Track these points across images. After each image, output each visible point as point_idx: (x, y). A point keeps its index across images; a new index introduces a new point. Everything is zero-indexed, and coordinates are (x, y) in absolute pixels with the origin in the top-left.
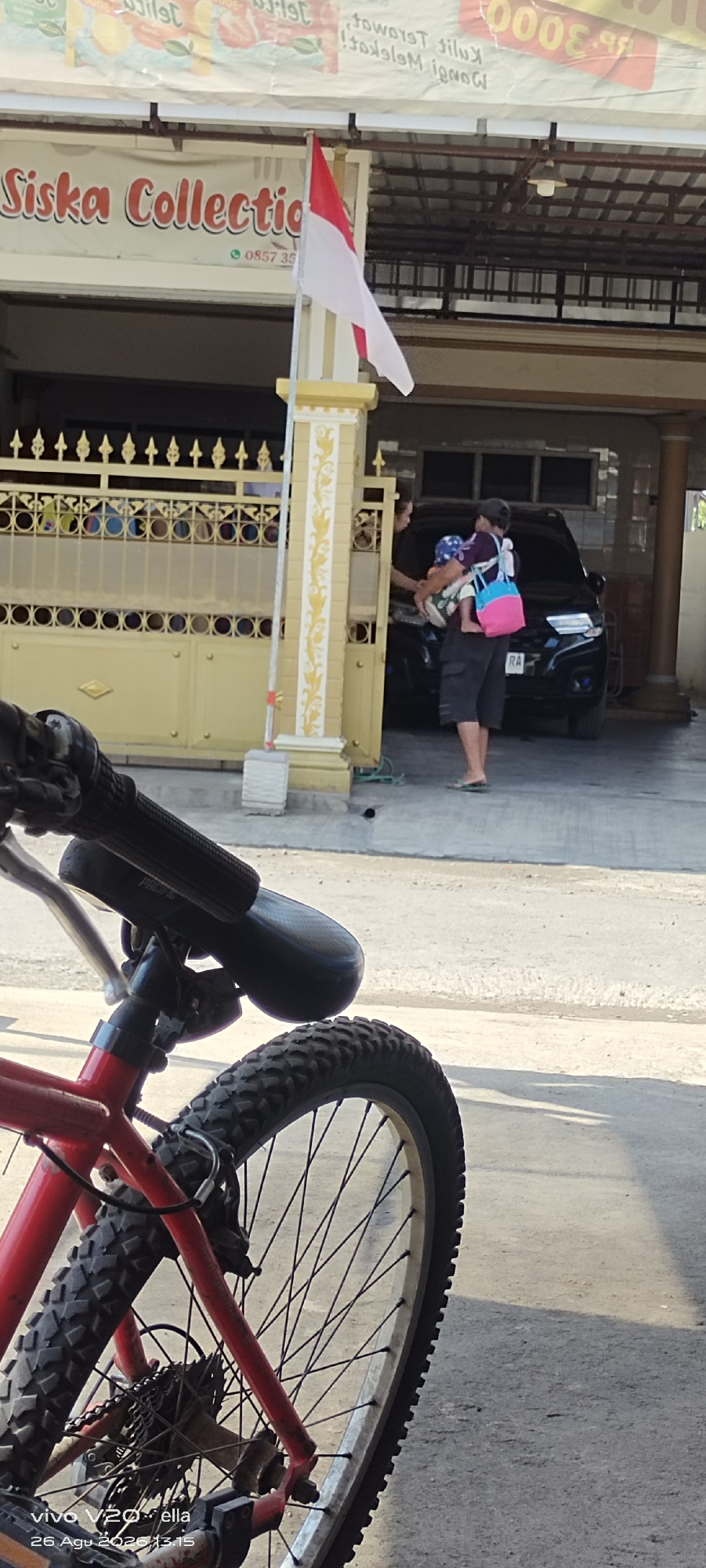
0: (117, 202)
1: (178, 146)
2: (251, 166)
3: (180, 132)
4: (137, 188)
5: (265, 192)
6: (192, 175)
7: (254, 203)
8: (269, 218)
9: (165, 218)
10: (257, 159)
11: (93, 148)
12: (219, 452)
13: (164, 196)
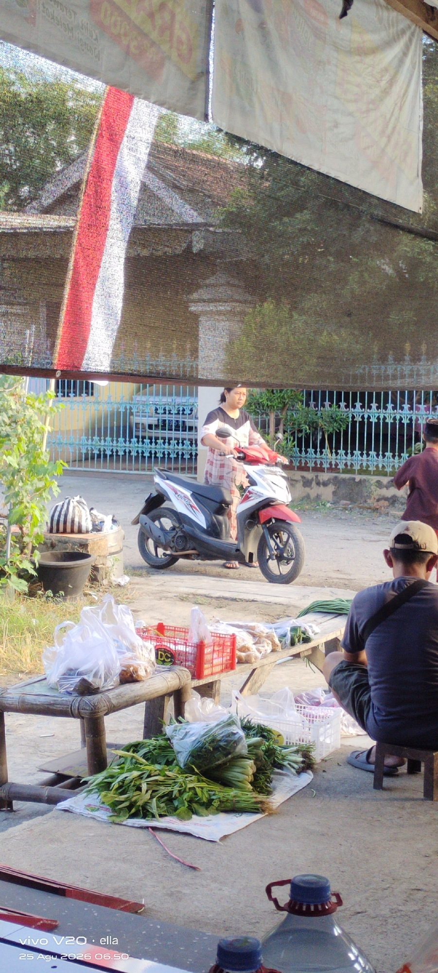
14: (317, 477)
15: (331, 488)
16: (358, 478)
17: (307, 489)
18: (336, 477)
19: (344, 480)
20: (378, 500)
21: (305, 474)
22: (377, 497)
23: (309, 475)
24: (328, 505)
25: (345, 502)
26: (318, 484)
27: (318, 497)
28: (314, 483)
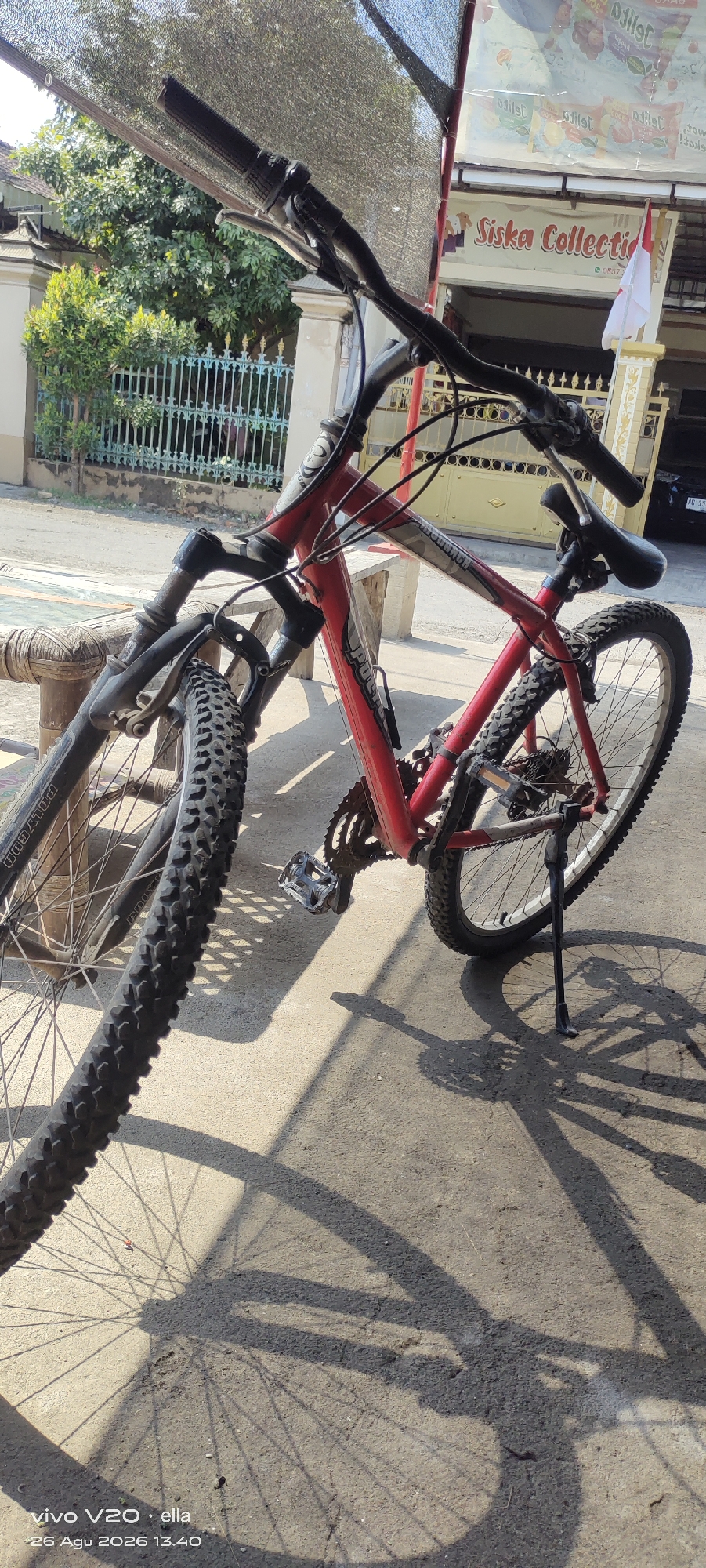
0: (538, 238)
1: (574, 207)
2: (612, 219)
3: (577, 198)
4: (549, 230)
5: (618, 234)
6: (579, 224)
7: (611, 241)
8: (618, 250)
9: (561, 248)
10: (616, 215)
11: (528, 207)
12: (576, 379)
13: (563, 235)
14: (123, 475)
15: (138, 489)
16: (167, 479)
17: (112, 488)
18: (144, 477)
19: (152, 481)
20: (187, 505)
21: (111, 472)
22: (186, 502)
23: (115, 473)
24: (135, 505)
25: (152, 504)
26: (124, 483)
27: (124, 497)
28: (120, 481)
